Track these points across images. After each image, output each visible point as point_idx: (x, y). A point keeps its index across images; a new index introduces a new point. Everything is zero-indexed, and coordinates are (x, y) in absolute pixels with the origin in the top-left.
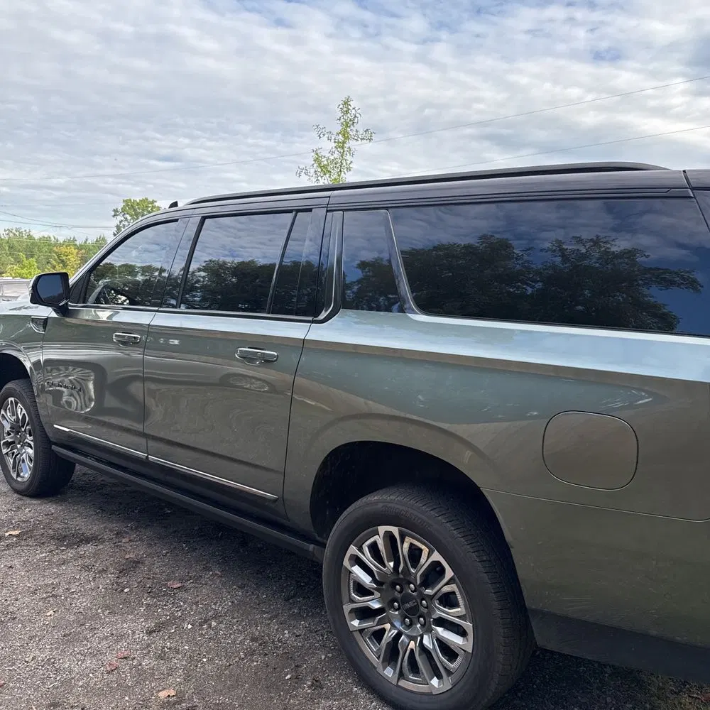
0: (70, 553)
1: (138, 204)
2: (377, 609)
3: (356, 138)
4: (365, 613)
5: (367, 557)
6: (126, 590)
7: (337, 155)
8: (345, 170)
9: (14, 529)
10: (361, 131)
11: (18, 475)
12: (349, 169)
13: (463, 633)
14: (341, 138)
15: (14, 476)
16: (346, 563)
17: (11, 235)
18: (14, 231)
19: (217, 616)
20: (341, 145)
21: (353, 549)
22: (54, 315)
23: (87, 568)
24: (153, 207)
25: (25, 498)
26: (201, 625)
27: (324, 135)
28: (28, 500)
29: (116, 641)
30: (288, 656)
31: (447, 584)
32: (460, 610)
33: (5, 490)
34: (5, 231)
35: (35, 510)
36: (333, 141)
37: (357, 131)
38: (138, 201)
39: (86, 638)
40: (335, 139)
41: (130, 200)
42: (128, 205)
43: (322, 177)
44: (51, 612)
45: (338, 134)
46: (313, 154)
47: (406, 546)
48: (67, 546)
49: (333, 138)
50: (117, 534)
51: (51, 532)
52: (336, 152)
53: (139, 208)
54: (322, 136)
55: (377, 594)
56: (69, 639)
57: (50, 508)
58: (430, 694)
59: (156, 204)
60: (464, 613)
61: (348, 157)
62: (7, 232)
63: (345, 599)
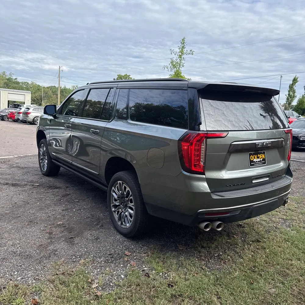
0: (51, 191)
1: (123, 77)
2: (118, 205)
3: (187, 53)
4: (116, 206)
5: (116, 190)
6: (62, 201)
7: (178, 60)
8: (181, 67)
9: (38, 183)
10: (189, 51)
11: (44, 169)
12: (183, 66)
13: (133, 210)
14: (180, 54)
15: (43, 169)
16: (112, 192)
17: (74, 88)
18: (75, 87)
19: (84, 209)
20: (180, 57)
21: (113, 188)
22: (53, 118)
23: (53, 195)
24: (129, 78)
25: (45, 176)
26: (78, 210)
27: (174, 53)
28: (45, 177)
29: (53, 211)
30: (99, 219)
31: (130, 197)
32: (133, 204)
33: (40, 174)
34: (72, 86)
35: (46, 179)
36: (177, 55)
37: (187, 51)
38: (123, 75)
39: (45, 210)
40: (178, 54)
41: (120, 75)
42: (119, 77)
43: (173, 69)
44: (39, 203)
45: (179, 52)
46: (170, 60)
47: (123, 186)
48: (51, 189)
49: (177, 54)
50: (67, 187)
51: (48, 185)
52: (178, 59)
53: (123, 78)
54: (172, 53)
55: (118, 201)
56: (41, 209)
57: (51, 179)
58: (126, 228)
59: (130, 77)
60: (133, 205)
61: (183, 62)
62: (73, 87)
63: (112, 202)
